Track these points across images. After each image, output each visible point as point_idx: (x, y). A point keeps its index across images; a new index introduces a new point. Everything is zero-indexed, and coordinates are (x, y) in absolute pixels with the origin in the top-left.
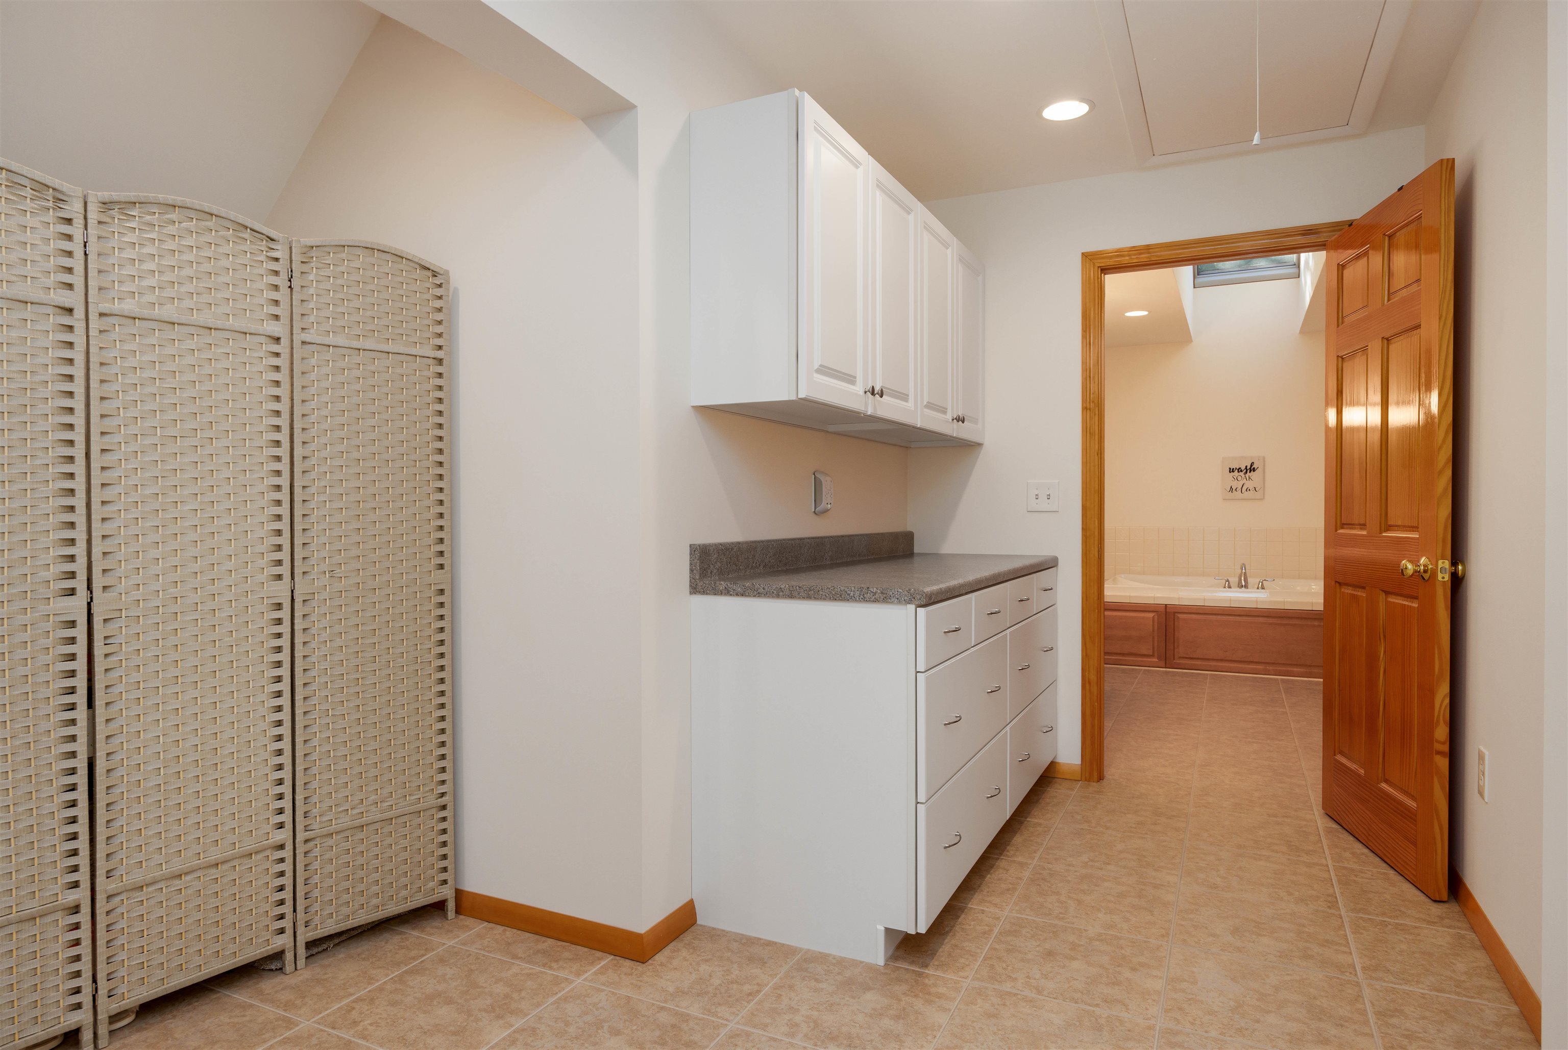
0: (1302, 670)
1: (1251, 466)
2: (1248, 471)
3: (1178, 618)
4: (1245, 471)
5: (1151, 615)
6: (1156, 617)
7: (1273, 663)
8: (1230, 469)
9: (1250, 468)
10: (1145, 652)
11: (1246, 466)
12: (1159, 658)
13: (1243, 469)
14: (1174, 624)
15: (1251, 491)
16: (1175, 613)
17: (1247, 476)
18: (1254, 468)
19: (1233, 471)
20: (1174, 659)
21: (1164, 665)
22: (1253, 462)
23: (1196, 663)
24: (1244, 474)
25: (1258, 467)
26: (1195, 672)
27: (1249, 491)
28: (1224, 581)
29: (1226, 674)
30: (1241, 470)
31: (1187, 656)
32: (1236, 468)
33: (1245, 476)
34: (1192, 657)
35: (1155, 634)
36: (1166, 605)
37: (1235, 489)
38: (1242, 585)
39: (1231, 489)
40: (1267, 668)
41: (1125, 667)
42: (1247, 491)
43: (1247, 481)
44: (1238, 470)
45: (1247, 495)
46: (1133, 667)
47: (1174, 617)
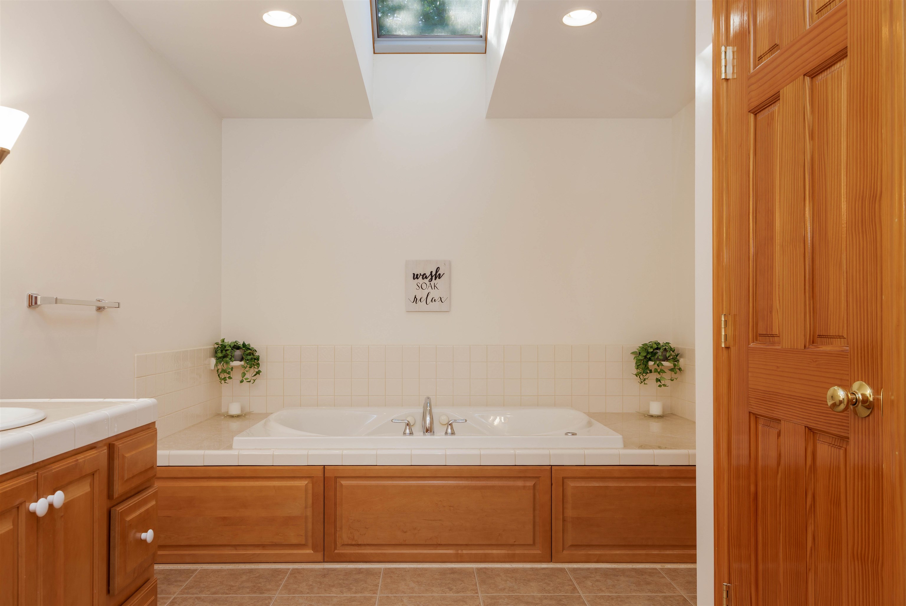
0: (503, 552)
1: (437, 272)
2: (434, 278)
3: (341, 485)
4: (430, 277)
5: (303, 483)
6: (310, 485)
7: (467, 545)
8: (414, 274)
9: (436, 274)
10: (294, 541)
11: (432, 272)
12: (314, 548)
13: (428, 274)
14: (335, 495)
15: (437, 302)
16: (336, 478)
17: (432, 283)
18: (440, 274)
19: (417, 278)
20: (335, 548)
21: (320, 558)
22: (439, 267)
23: (365, 553)
24: (429, 282)
25: (444, 273)
26: (364, 567)
27: (435, 301)
28: (404, 425)
29: (405, 567)
30: (426, 276)
31: (354, 543)
32: (420, 274)
33: (430, 283)
34: (359, 543)
35: (309, 512)
36: (324, 466)
37: (419, 299)
38: (427, 428)
39: (416, 299)
40: (459, 553)
41: (263, 566)
42: (432, 302)
43: (432, 289)
44: (423, 276)
45: (432, 306)
46: (276, 566)
47: (336, 484)
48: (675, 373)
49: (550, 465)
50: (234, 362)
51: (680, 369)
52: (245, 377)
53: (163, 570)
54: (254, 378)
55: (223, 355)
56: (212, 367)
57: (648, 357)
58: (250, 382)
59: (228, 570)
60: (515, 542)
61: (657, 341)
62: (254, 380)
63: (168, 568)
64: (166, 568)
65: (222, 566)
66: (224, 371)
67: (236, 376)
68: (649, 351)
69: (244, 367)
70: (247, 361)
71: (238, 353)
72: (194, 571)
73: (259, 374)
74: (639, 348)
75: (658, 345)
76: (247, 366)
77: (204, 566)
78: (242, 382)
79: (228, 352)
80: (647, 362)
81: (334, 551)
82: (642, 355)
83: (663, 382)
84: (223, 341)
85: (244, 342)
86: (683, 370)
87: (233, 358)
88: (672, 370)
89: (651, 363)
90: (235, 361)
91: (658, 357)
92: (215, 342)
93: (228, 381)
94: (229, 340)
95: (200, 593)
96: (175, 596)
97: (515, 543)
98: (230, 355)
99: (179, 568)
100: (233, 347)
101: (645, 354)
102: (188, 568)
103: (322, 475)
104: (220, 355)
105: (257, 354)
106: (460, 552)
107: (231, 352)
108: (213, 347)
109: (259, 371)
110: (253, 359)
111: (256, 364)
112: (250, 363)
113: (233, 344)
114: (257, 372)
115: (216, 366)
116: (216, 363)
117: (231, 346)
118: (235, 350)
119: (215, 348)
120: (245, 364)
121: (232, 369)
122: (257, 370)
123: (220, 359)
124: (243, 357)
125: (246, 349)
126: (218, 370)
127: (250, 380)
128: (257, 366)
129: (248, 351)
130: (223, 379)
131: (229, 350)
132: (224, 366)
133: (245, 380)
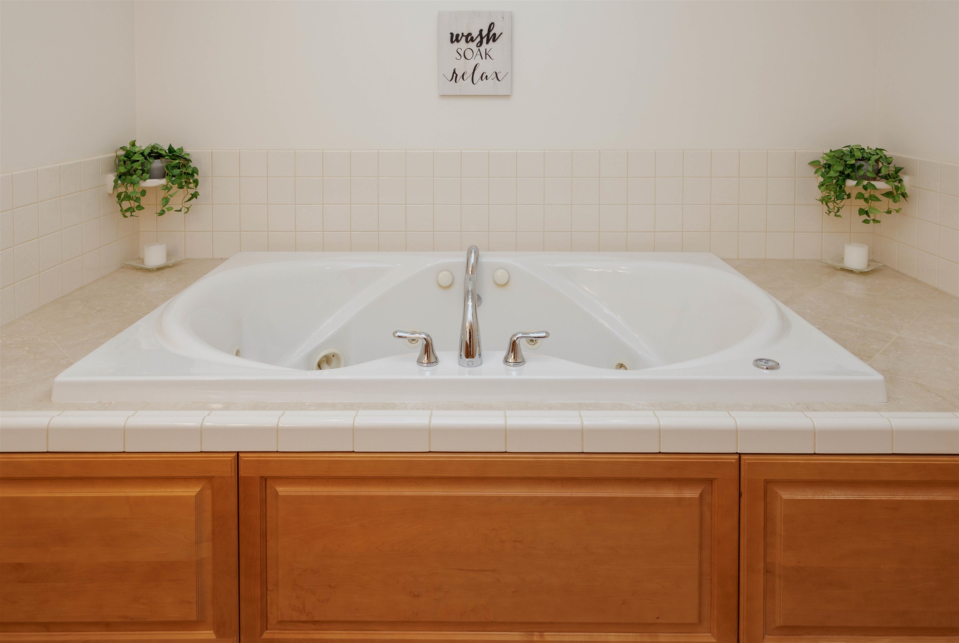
0: (632, 638)
1: (489, 31)
2: (485, 40)
3: (277, 494)
4: (479, 39)
5: (191, 491)
6: (209, 492)
7: (551, 624)
8: (452, 34)
9: (488, 35)
10: (174, 614)
11: (481, 31)
12: (219, 629)
13: (475, 34)
14: (263, 516)
15: (490, 80)
16: (265, 479)
17: (482, 49)
18: (494, 35)
19: (458, 41)
20: (264, 629)
22: (493, 23)
23: (329, 639)
24: (477, 46)
25: (502, 33)
27: (487, 79)
30: (472, 37)
31: (304, 618)
32: (463, 34)
33: (479, 49)
34: (316, 619)
35: (206, 550)
36: (238, 452)
37: (460, 75)
38: (466, 342)
39: (455, 75)
40: (533, 641)
42: (482, 80)
43: (482, 59)
44: (467, 37)
45: (482, 87)
47: (264, 493)
48: (895, 201)
49: (737, 453)
50: (147, 180)
51: (904, 195)
52: (167, 206)
54: (188, 204)
55: (127, 170)
56: (110, 189)
57: (846, 172)
58: (180, 211)
60: (658, 618)
61: (860, 146)
62: (188, 209)
66: (128, 197)
68: (847, 163)
69: (166, 188)
70: (173, 179)
71: (157, 164)
73: (196, 198)
74: (825, 155)
75: (863, 152)
76: (171, 187)
78: (162, 213)
79: (136, 165)
80: (844, 180)
81: (261, 635)
82: (835, 169)
83: (872, 217)
84: (133, 144)
85: (171, 145)
86: (909, 196)
87: (146, 173)
88: (888, 194)
89: (850, 183)
90: (150, 178)
91: (865, 173)
92: (121, 147)
93: (138, 213)
94: (143, 145)
97: (659, 621)
98: (140, 170)
100: (149, 155)
101: (841, 168)
103: (234, 474)
104: (122, 170)
105: (192, 165)
106: (536, 638)
107: (143, 164)
108: (114, 154)
109: (196, 192)
110: (185, 173)
111: (191, 181)
112: (178, 180)
113: (149, 151)
114: (192, 195)
115: (115, 187)
116: (115, 182)
117: (146, 153)
118: (151, 161)
119: (117, 156)
120: (170, 184)
121: (143, 193)
122: (192, 191)
123: (123, 177)
124: (167, 171)
125: (173, 158)
126: (119, 196)
127: (179, 209)
128: (192, 185)
129: (177, 161)
130: (129, 209)
131: (140, 162)
132: (130, 189)
133: (168, 210)
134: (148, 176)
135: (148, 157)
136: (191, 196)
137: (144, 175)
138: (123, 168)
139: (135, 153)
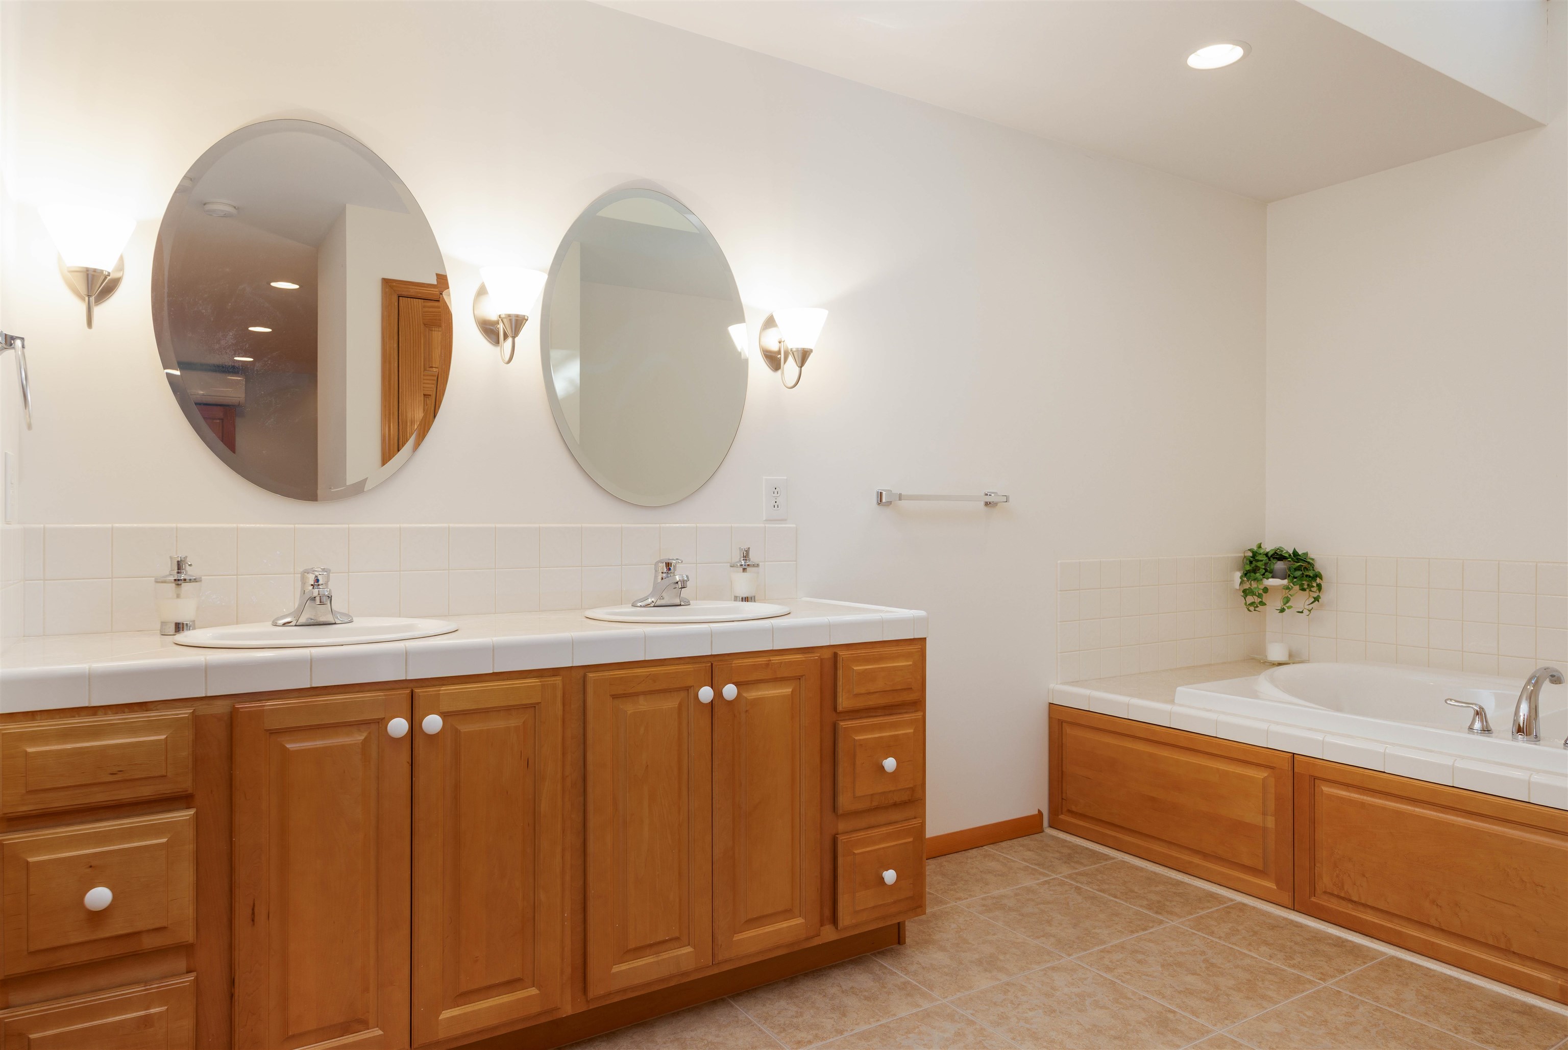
3: (1323, 791)
5: (1260, 775)
6: (1272, 780)
10: (1247, 861)
12: (1279, 883)
14: (1312, 807)
16: (1313, 778)
20: (1312, 894)
21: (1288, 903)
23: (1363, 918)
26: (1356, 941)
28: (1472, 713)
29: (1435, 969)
31: (1343, 895)
34: (1353, 898)
35: (1270, 822)
36: (1294, 753)
38: (1519, 725)
40: (1559, 984)
41: (1200, 883)
46: (1219, 890)
47: (1313, 789)
50: (1270, 579)
52: (1287, 605)
53: (1077, 846)
54: (1310, 607)
55: (1252, 569)
56: (1237, 586)
58: (1302, 612)
59: (1152, 872)
62: (1310, 611)
63: (1085, 845)
64: (1082, 845)
65: (1147, 865)
66: (1252, 593)
67: (1274, 603)
69: (1288, 588)
70: (1295, 580)
71: (1279, 566)
72: (1107, 858)
73: (1318, 601)
76: (1292, 588)
77: (1126, 857)
78: (1282, 610)
79: (1260, 565)
81: (1310, 897)
84: (1260, 547)
85: (1295, 549)
87: (1269, 572)
90: (1273, 577)
92: (1250, 549)
93: (1260, 608)
94: (1269, 547)
95: (1087, 884)
96: (1058, 876)
98: (1264, 569)
99: (1098, 850)
100: (1273, 556)
102: (1107, 853)
103: (1290, 768)
104: (1248, 568)
105: (1316, 569)
106: (1561, 982)
107: (1266, 564)
108: (1243, 555)
109: (1318, 596)
110: (1307, 576)
111: (1315, 584)
112: (1299, 582)
113: (1273, 552)
114: (1314, 598)
115: (1241, 583)
116: (1241, 578)
117: (1270, 555)
118: (1274, 562)
119: (1245, 557)
120: (1292, 585)
121: (1266, 590)
122: (1315, 595)
123: (1248, 574)
124: (1289, 573)
125: (1296, 560)
126: (1244, 591)
127: (1301, 611)
128: (1314, 589)
129: (1299, 564)
130: (1252, 604)
131: (1263, 562)
132: (1254, 585)
133: (1288, 608)
134: (1270, 575)
135: (1271, 559)
136: (1313, 600)
137: (1267, 573)
138: (1249, 566)
139: (1261, 554)
